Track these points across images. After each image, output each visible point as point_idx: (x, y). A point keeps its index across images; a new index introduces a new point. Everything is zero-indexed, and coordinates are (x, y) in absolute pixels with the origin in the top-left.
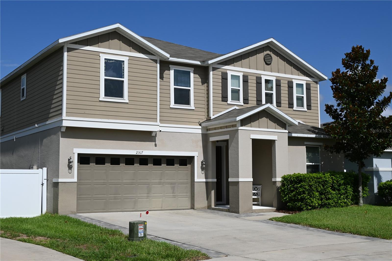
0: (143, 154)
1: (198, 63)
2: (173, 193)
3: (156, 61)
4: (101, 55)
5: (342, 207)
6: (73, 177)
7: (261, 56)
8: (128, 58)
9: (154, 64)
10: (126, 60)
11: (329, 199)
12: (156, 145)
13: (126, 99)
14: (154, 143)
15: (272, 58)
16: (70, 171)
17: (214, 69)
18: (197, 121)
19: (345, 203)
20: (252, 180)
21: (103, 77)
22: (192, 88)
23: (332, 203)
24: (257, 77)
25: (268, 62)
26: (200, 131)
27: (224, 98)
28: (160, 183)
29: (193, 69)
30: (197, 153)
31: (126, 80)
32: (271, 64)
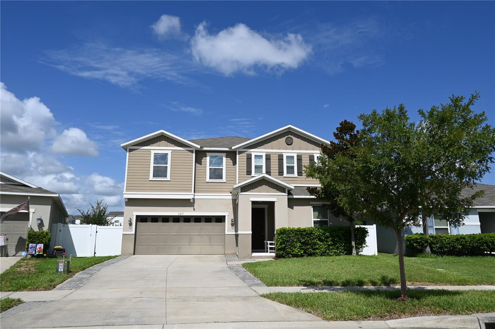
0: (184, 215)
1: (227, 149)
2: (210, 242)
3: (192, 152)
4: (151, 151)
5: (331, 256)
6: (132, 231)
7: (284, 139)
8: (171, 151)
9: (191, 154)
10: (169, 153)
11: (317, 249)
12: (194, 209)
13: (168, 178)
14: (193, 208)
15: (292, 140)
16: (130, 227)
17: (240, 153)
18: (229, 190)
19: (335, 253)
20: (251, 232)
21: (152, 165)
22: (224, 168)
23: (320, 253)
24: (279, 155)
25: (289, 143)
26: (231, 197)
27: (249, 172)
28: (199, 235)
29: (225, 154)
30: (228, 213)
31: (169, 166)
32: (292, 144)
